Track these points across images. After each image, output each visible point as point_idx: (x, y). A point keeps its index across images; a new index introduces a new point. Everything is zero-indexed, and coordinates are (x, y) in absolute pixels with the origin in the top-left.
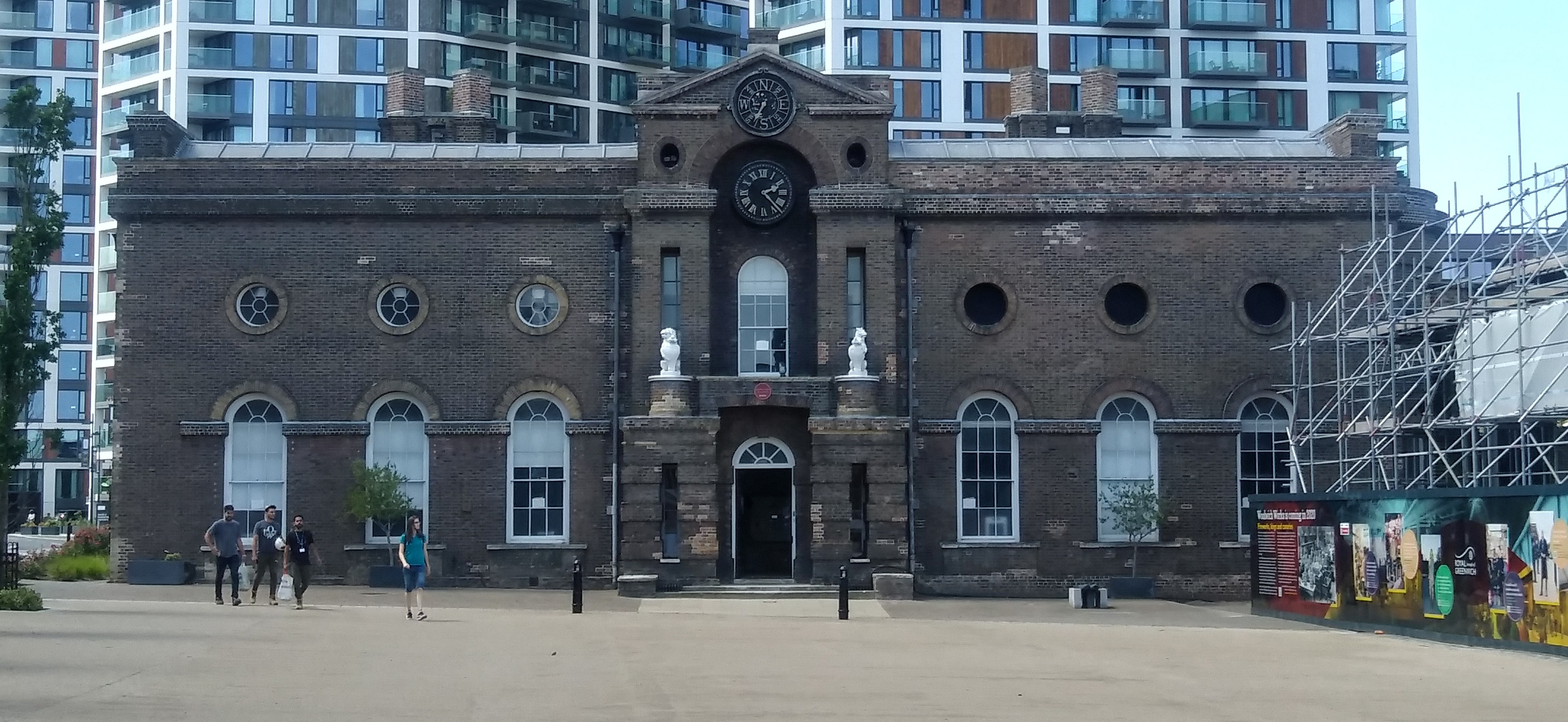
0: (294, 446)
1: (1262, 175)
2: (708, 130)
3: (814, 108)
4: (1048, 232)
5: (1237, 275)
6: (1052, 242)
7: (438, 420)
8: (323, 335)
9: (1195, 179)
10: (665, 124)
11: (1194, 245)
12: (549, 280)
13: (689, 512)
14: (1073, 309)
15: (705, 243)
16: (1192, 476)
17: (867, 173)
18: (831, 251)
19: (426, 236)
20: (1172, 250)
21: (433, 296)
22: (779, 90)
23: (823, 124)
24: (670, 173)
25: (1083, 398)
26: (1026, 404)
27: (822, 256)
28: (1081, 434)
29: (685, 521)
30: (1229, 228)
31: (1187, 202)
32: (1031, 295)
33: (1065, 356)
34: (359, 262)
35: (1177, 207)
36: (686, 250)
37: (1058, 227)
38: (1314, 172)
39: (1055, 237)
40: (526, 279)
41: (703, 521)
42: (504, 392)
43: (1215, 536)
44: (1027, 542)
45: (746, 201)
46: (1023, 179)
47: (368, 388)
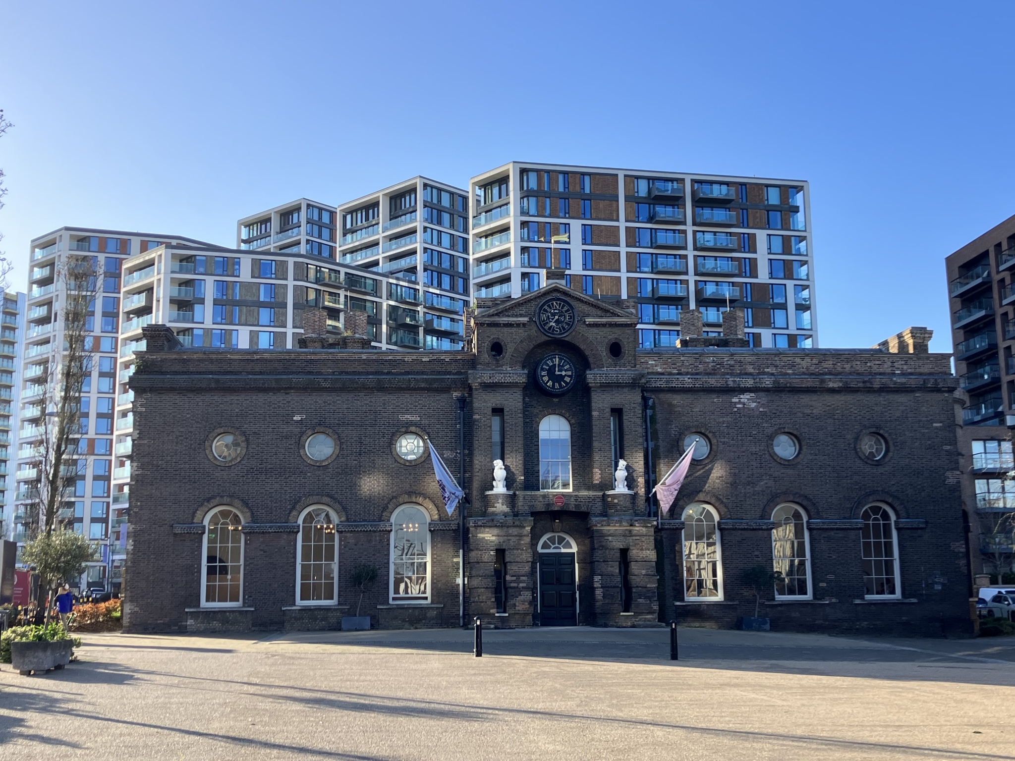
0: (249, 540)
1: (868, 364)
2: (521, 333)
3: (589, 320)
4: (735, 400)
5: (856, 427)
6: (738, 406)
7: (345, 522)
8: (269, 467)
9: (827, 366)
10: (493, 329)
11: (828, 408)
12: (418, 430)
13: (514, 581)
14: (754, 449)
15: (520, 405)
16: (834, 557)
17: (623, 361)
18: (601, 410)
19: (338, 402)
20: (814, 411)
21: (343, 441)
22: (566, 308)
23: (595, 330)
24: (497, 360)
25: (762, 507)
26: (726, 510)
27: (595, 414)
28: (762, 529)
29: (511, 588)
30: (849, 398)
31: (822, 381)
32: (726, 440)
33: (750, 479)
34: (295, 418)
35: (817, 384)
36: (508, 409)
37: (742, 396)
38: (900, 362)
39: (740, 403)
40: (403, 430)
41: (523, 588)
42: (389, 503)
43: (850, 596)
44: (731, 600)
45: (546, 379)
46: (718, 366)
47: (299, 501)
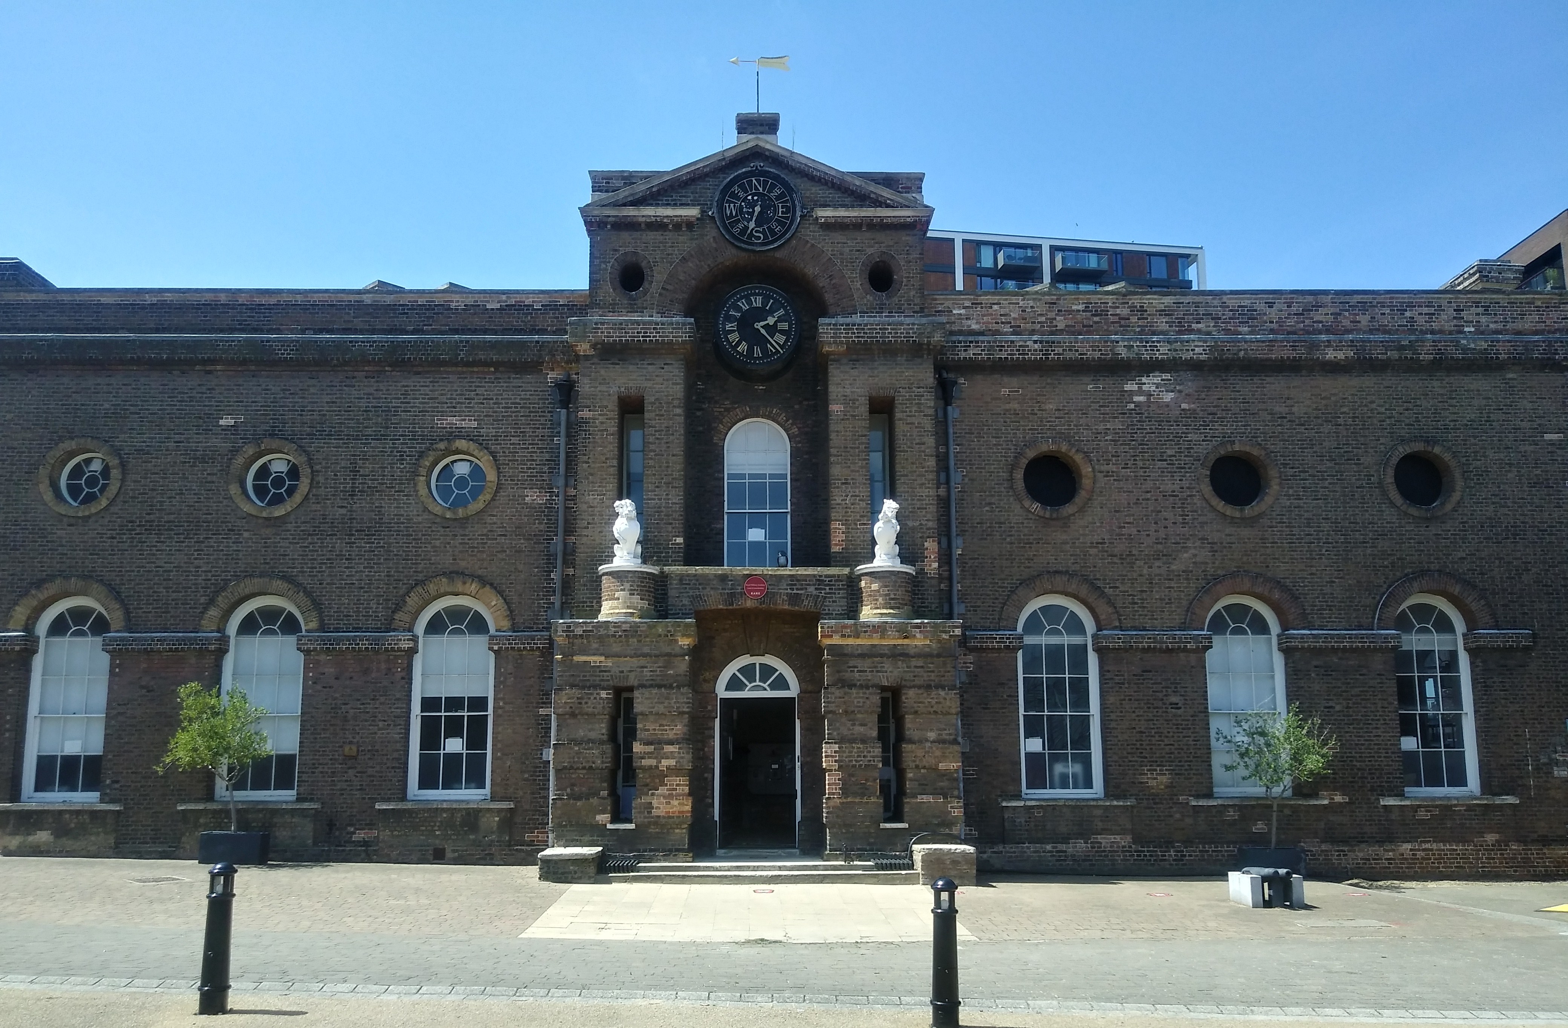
0: (119, 666)
1: (1408, 314)
2: (684, 243)
3: (825, 213)
4: (1130, 386)
5: (1382, 440)
6: (1136, 399)
7: (316, 631)
8: (166, 518)
9: (1320, 318)
10: (625, 235)
11: (1324, 402)
12: (472, 446)
13: (650, 755)
14: (1169, 486)
15: (678, 390)
16: (1338, 708)
17: (896, 299)
18: (848, 401)
19: (312, 390)
20: (1295, 409)
21: (318, 467)
22: (777, 192)
23: (838, 237)
24: (631, 298)
25: (1185, 603)
26: (1110, 610)
27: (835, 408)
28: (1185, 650)
29: (644, 769)
30: (1369, 381)
31: (1314, 346)
32: (1111, 467)
33: (1160, 547)
34: (222, 422)
35: (1301, 352)
36: (652, 399)
37: (1144, 380)
38: (1474, 310)
39: (1140, 392)
40: (442, 446)
41: (668, 768)
42: (407, 593)
43: (1372, 790)
44: (1117, 797)
45: (734, 337)
46: (1096, 319)
47: (223, 589)
